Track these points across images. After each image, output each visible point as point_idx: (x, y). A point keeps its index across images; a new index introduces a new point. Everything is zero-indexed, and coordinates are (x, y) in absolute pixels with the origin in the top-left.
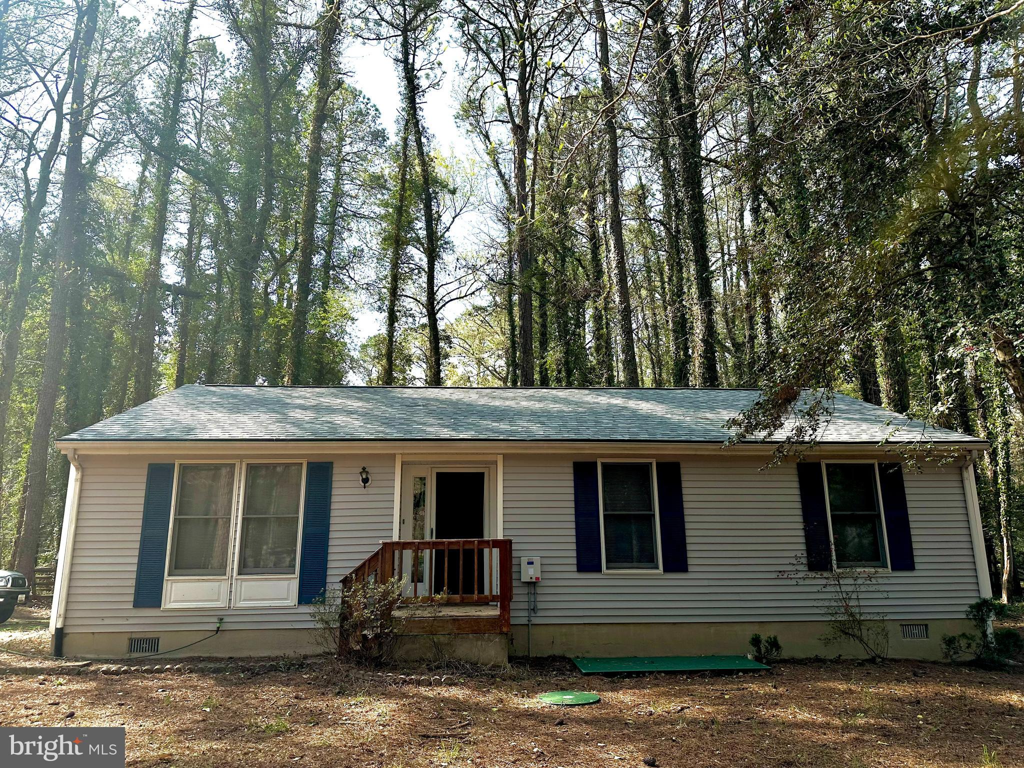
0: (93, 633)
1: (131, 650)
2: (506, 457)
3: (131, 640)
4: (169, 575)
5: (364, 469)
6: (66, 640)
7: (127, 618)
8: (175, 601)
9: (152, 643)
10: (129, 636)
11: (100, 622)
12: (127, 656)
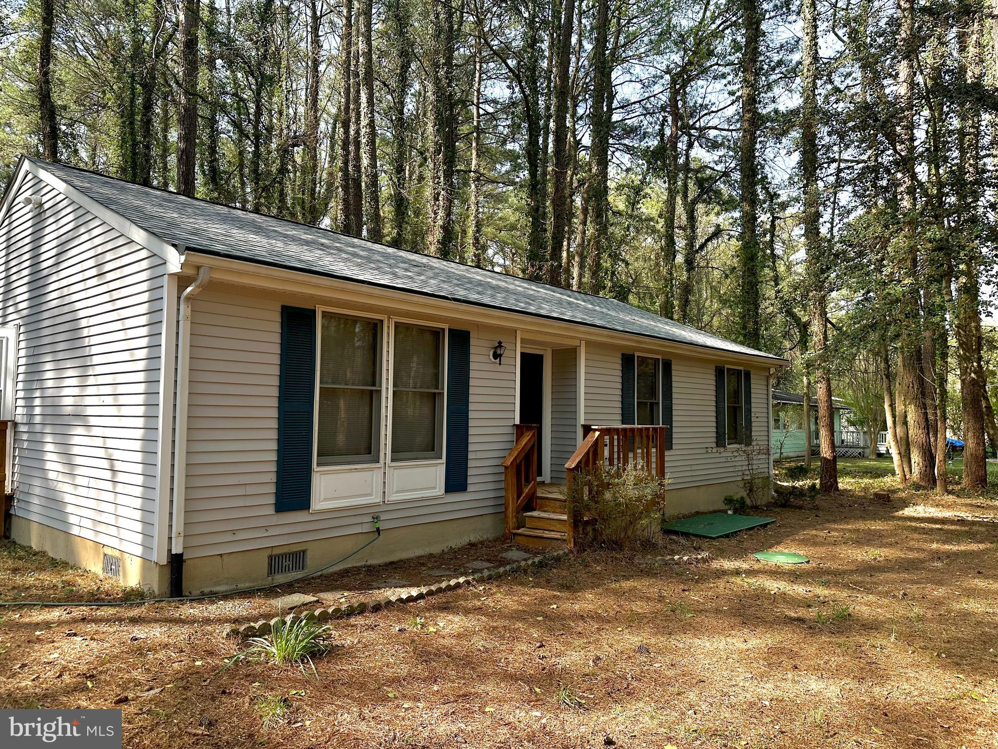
0: (221, 555)
1: (271, 572)
2: (589, 344)
3: (270, 557)
4: (319, 465)
5: (500, 343)
6: (187, 570)
7: (266, 528)
8: (325, 500)
9: (298, 558)
10: (269, 552)
11: (229, 538)
12: (268, 582)
